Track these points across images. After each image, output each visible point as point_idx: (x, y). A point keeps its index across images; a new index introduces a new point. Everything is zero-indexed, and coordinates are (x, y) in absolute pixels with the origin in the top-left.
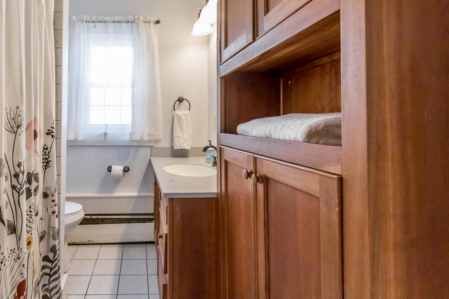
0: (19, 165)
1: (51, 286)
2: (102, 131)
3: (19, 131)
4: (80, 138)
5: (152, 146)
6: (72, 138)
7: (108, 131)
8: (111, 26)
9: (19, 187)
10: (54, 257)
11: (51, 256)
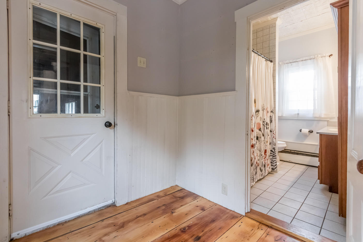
0: (264, 119)
1: (274, 160)
2: (297, 113)
3: (264, 110)
4: (284, 115)
5: (329, 121)
6: (280, 115)
7: (300, 113)
8: (300, 63)
9: (264, 125)
10: (274, 151)
11: (273, 150)
